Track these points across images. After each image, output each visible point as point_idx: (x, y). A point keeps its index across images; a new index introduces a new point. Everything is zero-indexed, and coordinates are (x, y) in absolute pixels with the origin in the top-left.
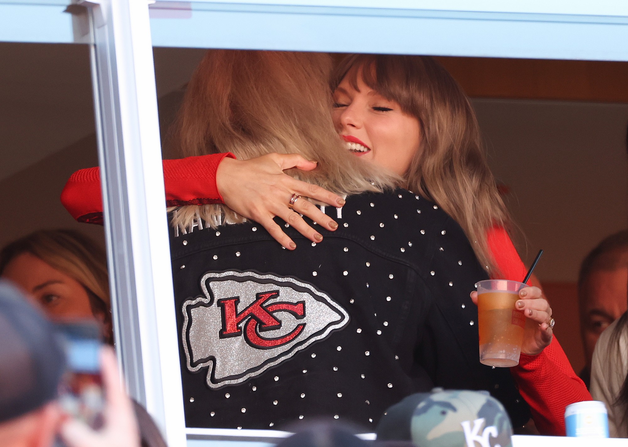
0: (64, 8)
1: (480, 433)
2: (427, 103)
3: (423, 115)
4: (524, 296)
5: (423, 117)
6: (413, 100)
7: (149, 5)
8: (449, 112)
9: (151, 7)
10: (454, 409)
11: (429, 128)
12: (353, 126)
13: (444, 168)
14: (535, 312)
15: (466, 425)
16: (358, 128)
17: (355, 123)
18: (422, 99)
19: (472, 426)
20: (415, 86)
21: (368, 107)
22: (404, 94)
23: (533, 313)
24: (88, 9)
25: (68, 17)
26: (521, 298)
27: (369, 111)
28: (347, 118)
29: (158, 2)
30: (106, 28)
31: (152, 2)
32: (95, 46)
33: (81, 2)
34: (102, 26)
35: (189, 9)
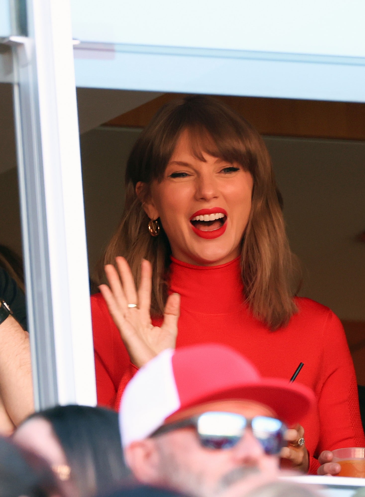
7: (74, 46)
9: (75, 48)
24: (13, 48)
29: (82, 42)
30: (30, 68)
31: (77, 43)
32: (19, 85)
33: (5, 41)
34: (26, 65)
35: (112, 51)
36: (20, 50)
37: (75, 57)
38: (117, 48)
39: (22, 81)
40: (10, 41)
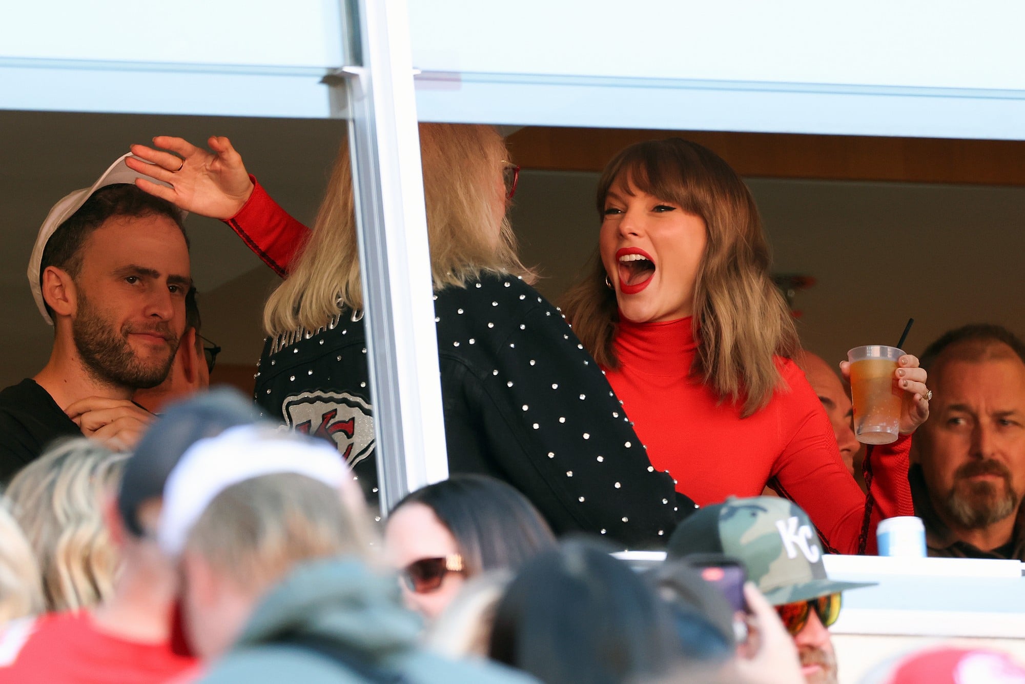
0: (319, 79)
1: (797, 532)
2: (708, 200)
3: (706, 212)
4: (904, 364)
5: (706, 213)
6: (692, 196)
7: (414, 76)
8: (730, 206)
9: (416, 78)
10: (764, 510)
11: (713, 226)
12: (635, 234)
13: (728, 268)
14: (910, 383)
15: (780, 525)
16: (640, 237)
17: (636, 232)
18: (702, 195)
19: (787, 525)
20: (693, 182)
21: (647, 212)
22: (683, 192)
23: (909, 384)
24: (347, 80)
25: (324, 89)
26: (901, 366)
27: (649, 215)
28: (627, 227)
29: (424, 72)
30: (366, 102)
31: (418, 72)
32: (354, 121)
33: (338, 72)
34: (361, 99)
35: (458, 80)
36: (354, 82)
37: (417, 88)
38: (463, 77)
39: (357, 117)
40: (344, 72)
